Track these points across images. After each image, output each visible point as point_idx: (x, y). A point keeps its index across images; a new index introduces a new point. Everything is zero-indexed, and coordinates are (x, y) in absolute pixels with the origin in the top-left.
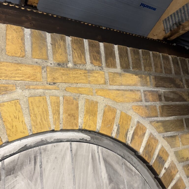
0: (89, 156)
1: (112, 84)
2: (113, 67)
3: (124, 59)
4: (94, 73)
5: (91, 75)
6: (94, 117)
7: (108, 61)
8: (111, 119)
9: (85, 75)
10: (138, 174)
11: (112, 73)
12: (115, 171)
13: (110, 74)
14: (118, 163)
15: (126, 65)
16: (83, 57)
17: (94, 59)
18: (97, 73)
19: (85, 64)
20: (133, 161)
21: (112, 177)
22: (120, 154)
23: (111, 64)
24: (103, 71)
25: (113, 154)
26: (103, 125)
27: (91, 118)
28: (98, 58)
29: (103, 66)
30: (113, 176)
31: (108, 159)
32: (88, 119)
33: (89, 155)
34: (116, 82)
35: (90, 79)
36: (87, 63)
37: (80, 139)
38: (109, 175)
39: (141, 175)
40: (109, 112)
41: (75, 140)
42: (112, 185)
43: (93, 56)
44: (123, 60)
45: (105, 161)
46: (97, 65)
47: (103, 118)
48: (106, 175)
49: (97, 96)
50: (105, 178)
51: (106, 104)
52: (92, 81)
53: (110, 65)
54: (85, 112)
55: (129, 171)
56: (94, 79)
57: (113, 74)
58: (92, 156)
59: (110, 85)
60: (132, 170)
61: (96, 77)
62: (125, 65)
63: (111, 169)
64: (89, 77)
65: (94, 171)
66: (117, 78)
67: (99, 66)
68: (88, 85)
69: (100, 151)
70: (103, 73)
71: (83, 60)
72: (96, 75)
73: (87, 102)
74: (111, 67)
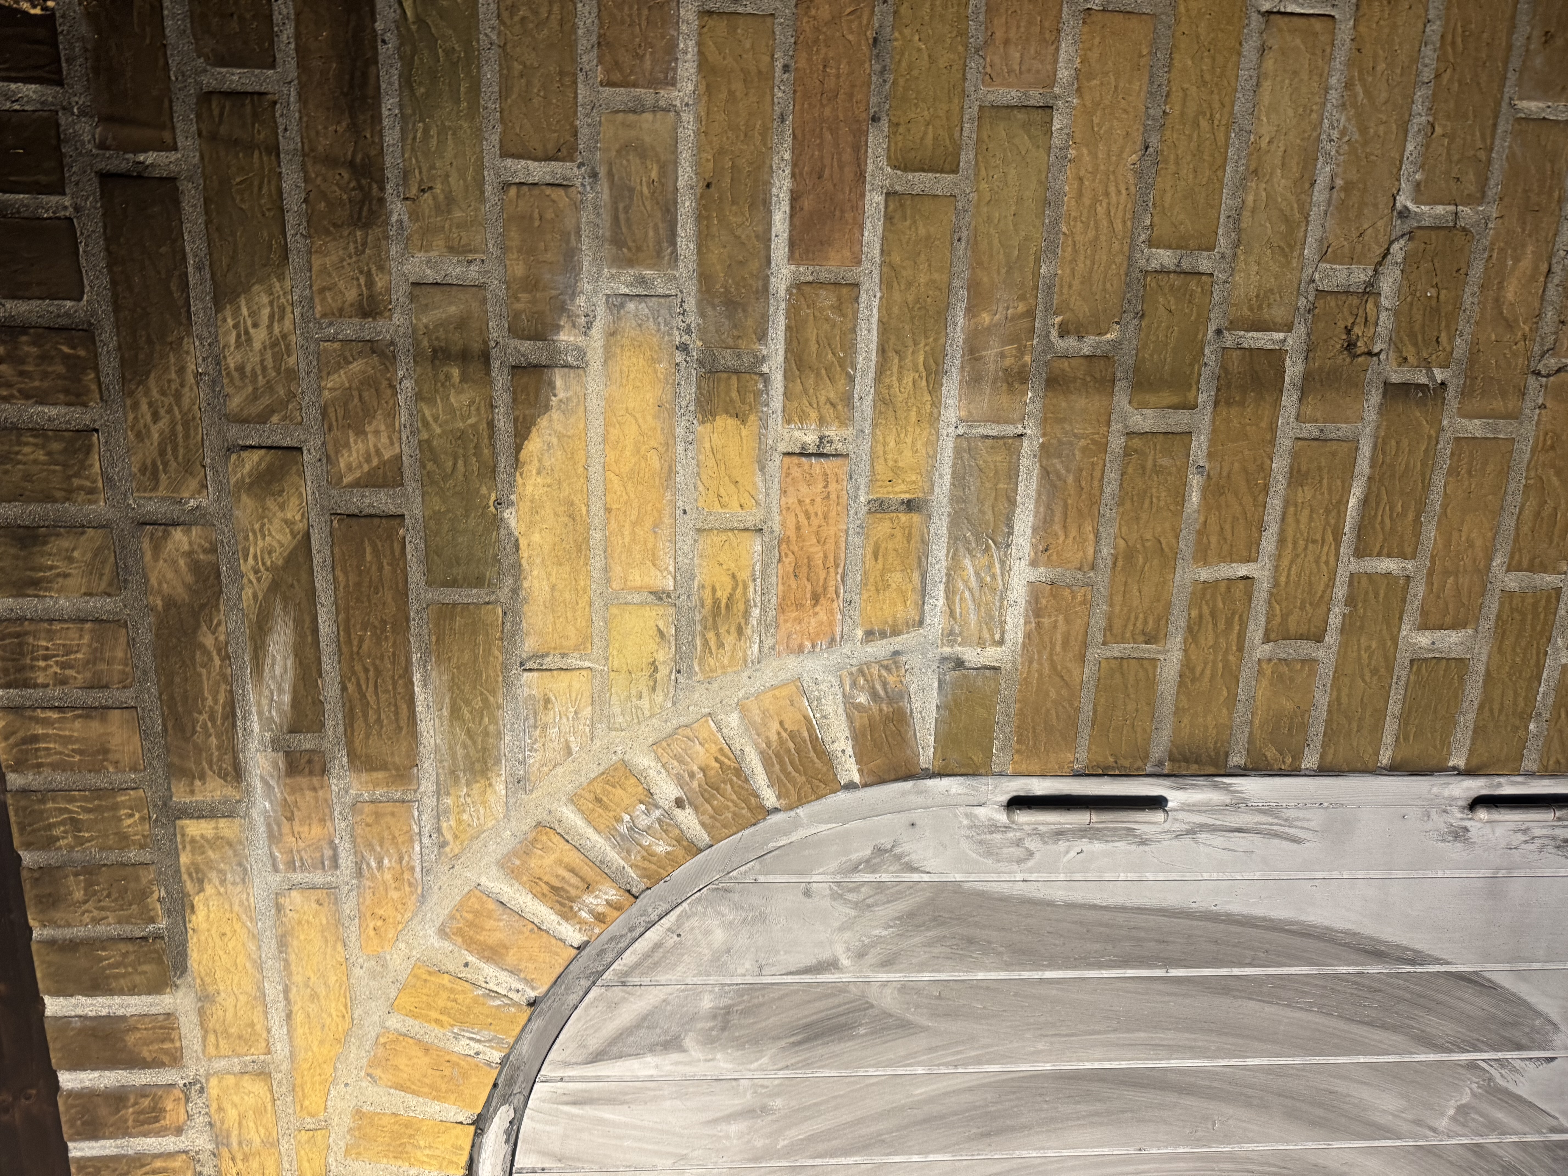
0: (572, 1117)
1: (264, 1044)
2: (174, 1034)
3: (111, 966)
4: (223, 1123)
5: (235, 1133)
6: (418, 1130)
7: (145, 1053)
8: (427, 1060)
9: (239, 1156)
10: (679, 917)
11: (204, 1038)
12: (644, 1021)
13: (212, 1051)
14: (613, 1006)
15: (144, 963)
16: (158, 1164)
17: (156, 1120)
18: (220, 1109)
19: (191, 1157)
20: (622, 936)
21: (663, 1038)
22: (581, 994)
23: (163, 1042)
24: (207, 1080)
25: (579, 1019)
26: (453, 1097)
27: (422, 1143)
28: (146, 1102)
29: (181, 1083)
30: (658, 1031)
31: (594, 1043)
32: (427, 1152)
33: (566, 1113)
34: (252, 1025)
35: (257, 1141)
36: (182, 1146)
37: (507, 1141)
38: (652, 1049)
39: (685, 905)
40: (396, 1068)
41: (509, 1158)
42: (689, 1042)
43: (143, 1123)
44: (124, 976)
45: (598, 1057)
46: (182, 1111)
47: (425, 1095)
48: (649, 1059)
49: (330, 1110)
50: (657, 1066)
51: (363, 1074)
52: (262, 1131)
53: (167, 1046)
54: (400, 1163)
55: (657, 956)
56: (251, 1125)
57: (211, 1038)
58: (574, 1103)
59: (269, 1052)
60: (658, 946)
61: (242, 1117)
62: (146, 968)
63: (631, 1039)
64: (250, 1142)
65: (623, 1103)
66: (230, 1015)
67: (187, 1100)
68: (284, 1146)
69: (560, 1073)
70: (213, 1082)
71: (177, 1164)
72: (232, 1114)
73: (359, 1154)
74: (178, 1044)
